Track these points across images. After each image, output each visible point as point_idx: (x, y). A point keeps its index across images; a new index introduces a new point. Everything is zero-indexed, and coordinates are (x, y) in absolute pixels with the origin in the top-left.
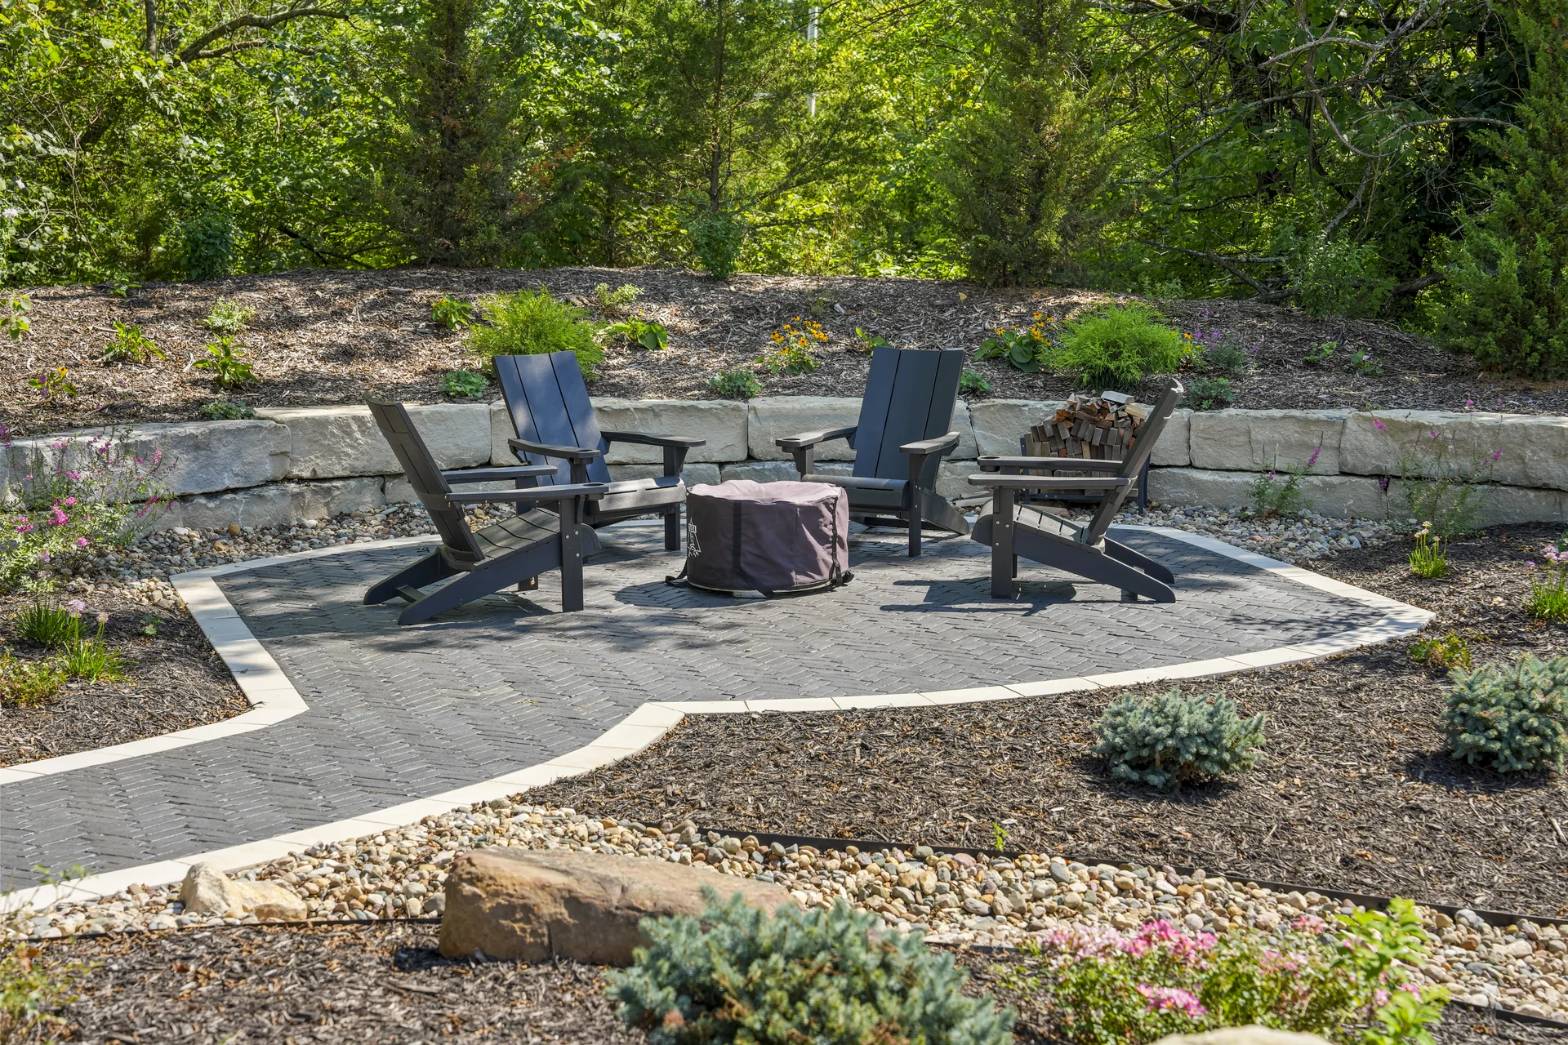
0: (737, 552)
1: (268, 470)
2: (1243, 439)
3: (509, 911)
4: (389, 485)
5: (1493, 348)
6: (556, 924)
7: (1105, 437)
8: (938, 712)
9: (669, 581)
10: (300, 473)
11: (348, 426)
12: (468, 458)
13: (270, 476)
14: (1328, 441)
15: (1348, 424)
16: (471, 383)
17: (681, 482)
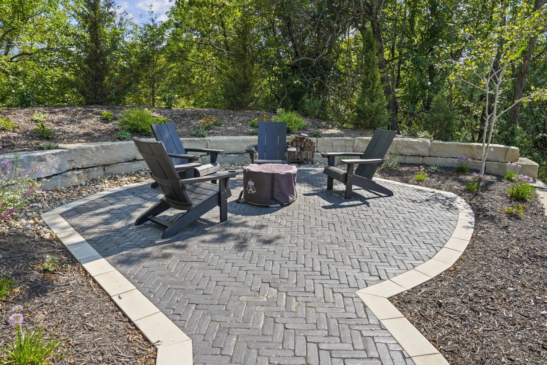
0: (272, 192)
1: (68, 166)
2: (331, 145)
4: (106, 168)
7: (304, 145)
9: (237, 201)
10: (78, 167)
11: (93, 150)
12: (130, 158)
13: (68, 168)
14: (350, 145)
15: (356, 141)
16: (126, 135)
17: (218, 164)
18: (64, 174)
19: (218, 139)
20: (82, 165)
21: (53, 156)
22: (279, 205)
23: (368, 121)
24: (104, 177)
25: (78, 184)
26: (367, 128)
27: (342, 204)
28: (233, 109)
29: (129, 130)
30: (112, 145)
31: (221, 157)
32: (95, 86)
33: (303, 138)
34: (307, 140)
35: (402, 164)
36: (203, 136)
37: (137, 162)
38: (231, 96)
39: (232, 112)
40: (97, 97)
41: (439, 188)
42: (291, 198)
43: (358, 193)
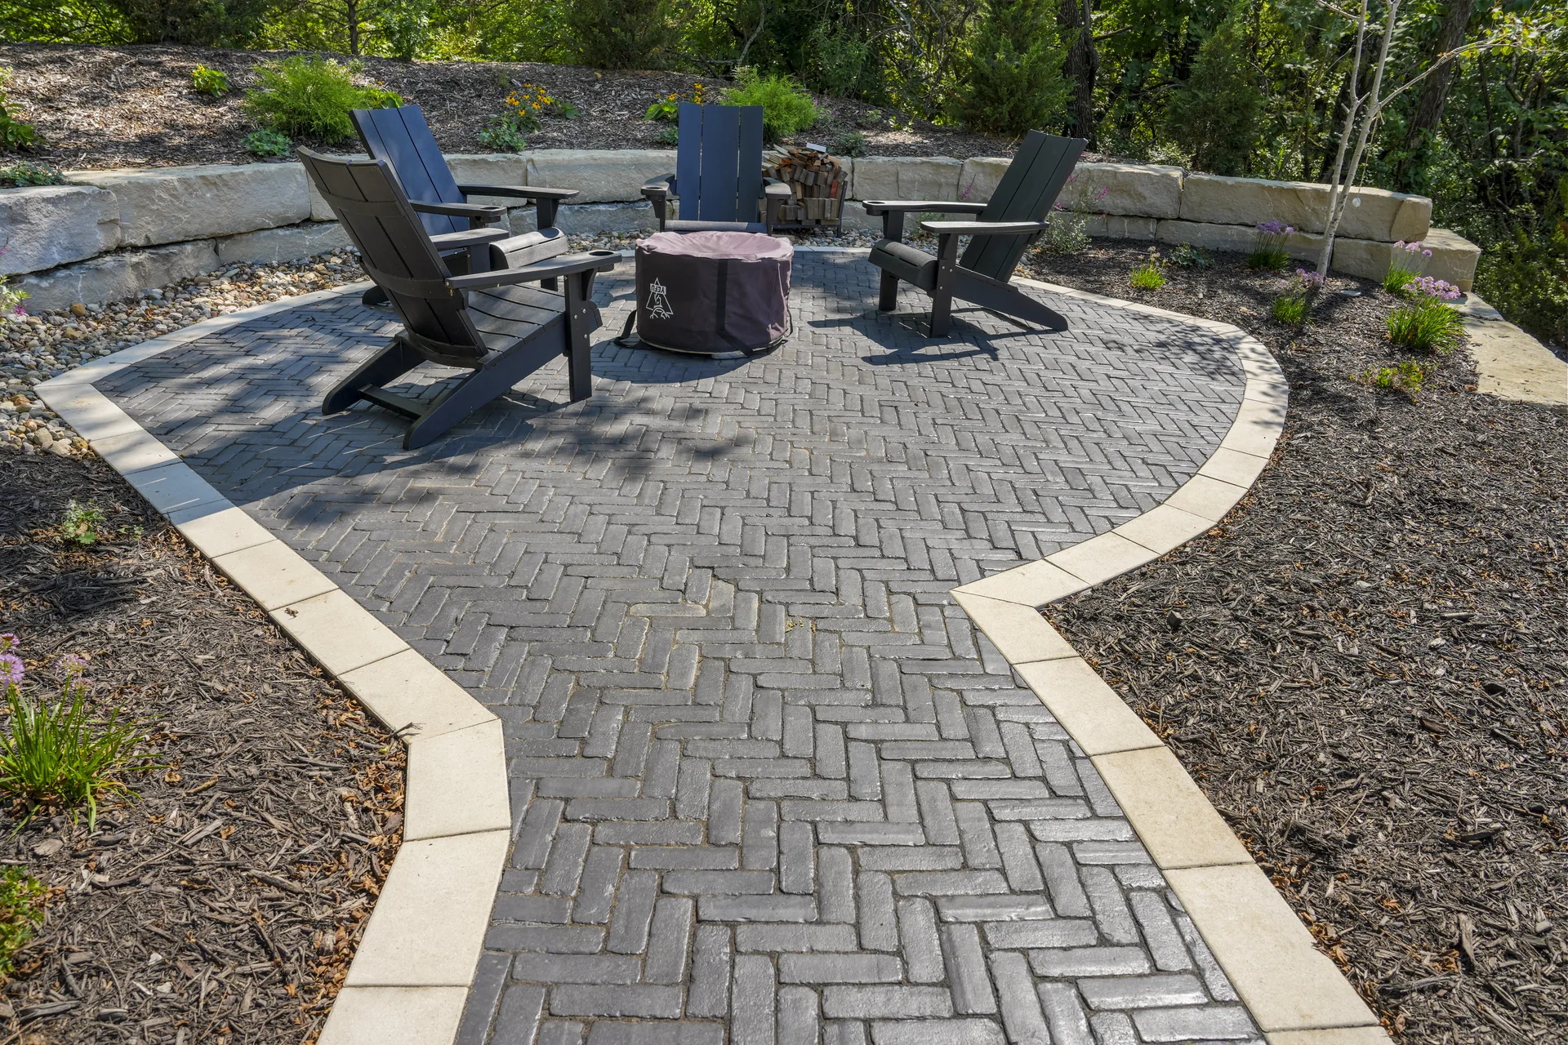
0: (721, 313)
1: (100, 240)
2: (893, 179)
4: (222, 246)
7: (816, 179)
9: (618, 342)
10: (133, 241)
11: (175, 188)
12: (292, 215)
13: (102, 246)
14: (950, 180)
15: (966, 167)
16: (276, 143)
17: (561, 233)
18: (92, 264)
19: (559, 158)
20: (147, 237)
21: (51, 207)
22: (739, 353)
23: (1005, 109)
24: (219, 273)
25: (141, 295)
26: (1003, 131)
27: (922, 351)
28: (603, 67)
29: (284, 128)
30: (233, 175)
31: (568, 212)
33: (812, 157)
34: (823, 163)
35: (1098, 241)
36: (513, 149)
37: (315, 227)
38: (595, 25)
39: (599, 76)
40: (170, 19)
41: (1197, 311)
42: (773, 333)
43: (967, 320)
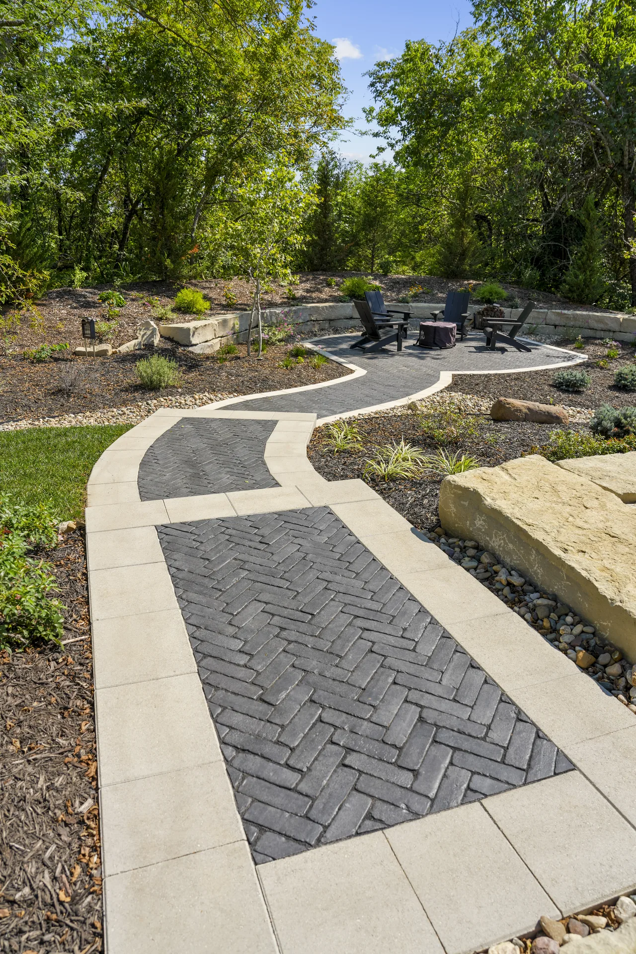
0: (434, 338)
1: (308, 318)
3: (517, 410)
4: (332, 322)
5: (576, 297)
6: (526, 414)
8: (519, 374)
9: (414, 345)
10: (314, 319)
11: (324, 308)
12: (348, 316)
16: (349, 299)
18: (306, 323)
19: (419, 305)
20: (317, 319)
23: (575, 294)
25: (314, 331)
28: (448, 278)
29: (350, 295)
30: (337, 306)
32: (321, 255)
34: (497, 310)
36: (408, 303)
37: (354, 319)
39: (445, 281)
42: (448, 345)
